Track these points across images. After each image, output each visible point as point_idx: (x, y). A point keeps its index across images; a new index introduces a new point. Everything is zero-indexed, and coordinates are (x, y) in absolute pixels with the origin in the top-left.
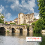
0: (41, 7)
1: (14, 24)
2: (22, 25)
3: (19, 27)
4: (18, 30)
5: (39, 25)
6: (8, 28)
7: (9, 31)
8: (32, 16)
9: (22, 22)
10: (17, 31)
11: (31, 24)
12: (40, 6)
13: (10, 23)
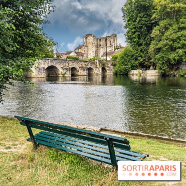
0: (130, 22)
1: (74, 59)
2: (92, 61)
3: (85, 65)
4: (84, 70)
5: (125, 60)
6: (62, 68)
7: (66, 73)
8: (112, 40)
9: (91, 54)
10: (82, 73)
11: (111, 57)
12: (128, 21)
13: (68, 57)
